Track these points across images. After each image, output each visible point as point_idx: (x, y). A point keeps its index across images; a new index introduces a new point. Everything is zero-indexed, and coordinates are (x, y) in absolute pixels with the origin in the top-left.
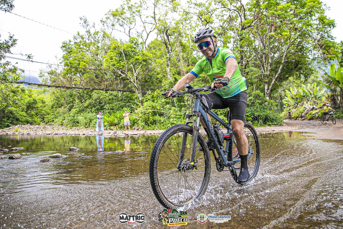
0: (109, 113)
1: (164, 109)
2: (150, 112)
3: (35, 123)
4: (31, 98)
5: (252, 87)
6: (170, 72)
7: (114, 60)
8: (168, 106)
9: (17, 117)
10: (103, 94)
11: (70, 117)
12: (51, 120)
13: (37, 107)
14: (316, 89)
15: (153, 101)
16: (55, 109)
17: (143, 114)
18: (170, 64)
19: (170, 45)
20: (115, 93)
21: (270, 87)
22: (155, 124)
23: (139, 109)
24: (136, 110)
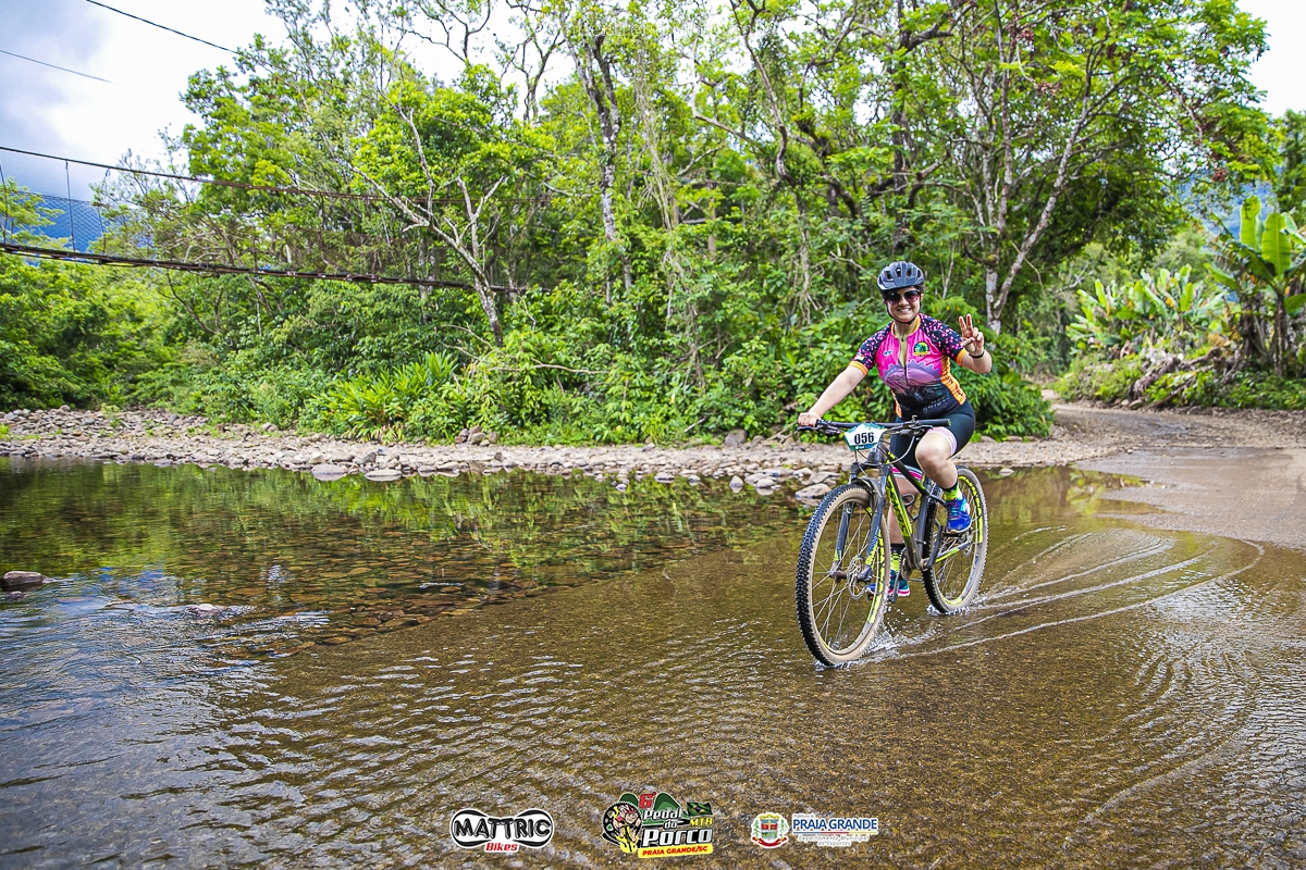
0: (372, 370)
1: (585, 362)
2: (527, 372)
3: (99, 401)
4: (84, 302)
5: (937, 280)
6: (613, 211)
7: (396, 156)
8: (602, 348)
10: (348, 293)
11: (222, 385)
12: (164, 390)
13: (113, 338)
14: (1190, 291)
15: (548, 328)
16: (179, 345)
17: (499, 379)
18: (611, 177)
19: (613, 99)
20: (394, 289)
21: (1008, 282)
22: (548, 420)
23: (482, 358)
24: (471, 366)
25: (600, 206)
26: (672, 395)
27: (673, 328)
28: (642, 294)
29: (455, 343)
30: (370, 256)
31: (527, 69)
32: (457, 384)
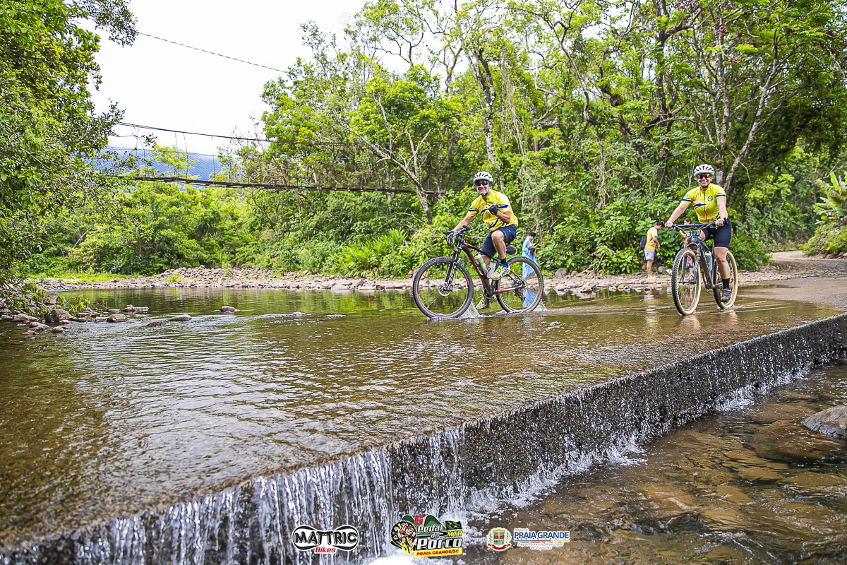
0: (361, 240)
3: (216, 263)
4: (209, 210)
5: (685, 176)
6: (492, 145)
7: (373, 121)
9: (180, 251)
10: (348, 198)
11: (282, 251)
12: (250, 257)
13: (222, 229)
15: (457, 214)
16: (257, 231)
17: (429, 243)
18: (491, 126)
20: (373, 195)
21: (730, 176)
23: (420, 230)
24: (414, 236)
25: (485, 143)
27: (526, 211)
28: (510, 192)
29: (406, 224)
30: (360, 177)
31: (447, 63)
32: (407, 246)
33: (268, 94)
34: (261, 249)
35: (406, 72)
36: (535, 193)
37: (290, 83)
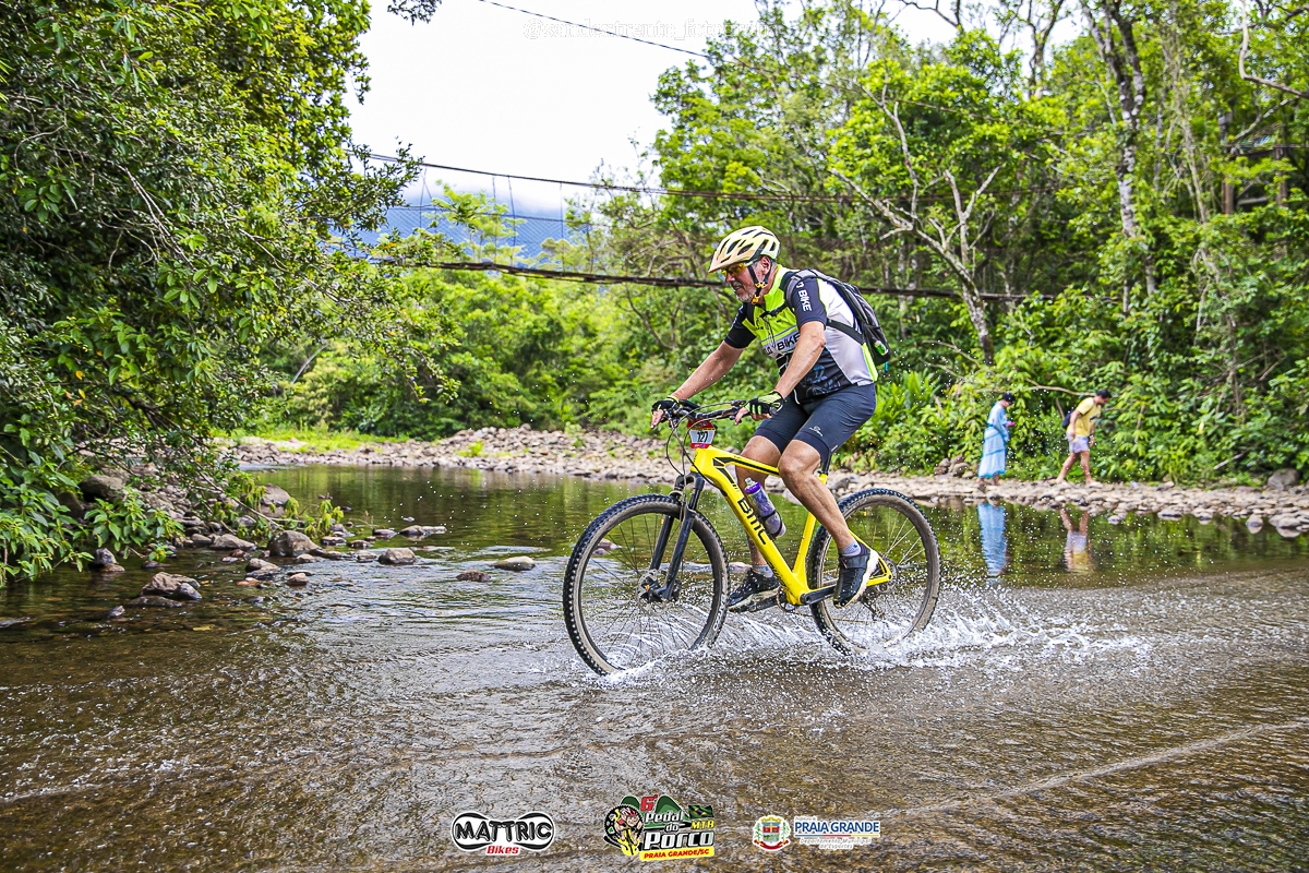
1: (1092, 383)
2: (1021, 394)
3: (552, 421)
4: (542, 316)
6: (1132, 201)
8: (1114, 367)
9: (484, 395)
12: (617, 410)
13: (565, 353)
15: (1047, 343)
16: (632, 362)
18: (1131, 160)
19: (1137, 66)
22: (1043, 450)
23: (969, 378)
24: (955, 387)
25: (1117, 194)
26: (1200, 425)
27: (1205, 343)
28: (1167, 301)
29: (937, 361)
31: (1034, 20)
32: (939, 407)
33: (666, 95)
34: (639, 397)
35: (947, 46)
36: (1228, 305)
37: (711, 71)
